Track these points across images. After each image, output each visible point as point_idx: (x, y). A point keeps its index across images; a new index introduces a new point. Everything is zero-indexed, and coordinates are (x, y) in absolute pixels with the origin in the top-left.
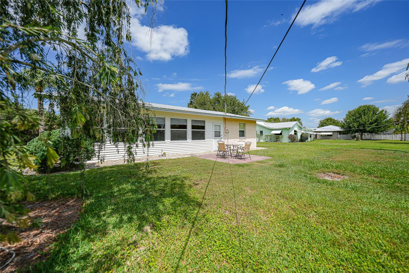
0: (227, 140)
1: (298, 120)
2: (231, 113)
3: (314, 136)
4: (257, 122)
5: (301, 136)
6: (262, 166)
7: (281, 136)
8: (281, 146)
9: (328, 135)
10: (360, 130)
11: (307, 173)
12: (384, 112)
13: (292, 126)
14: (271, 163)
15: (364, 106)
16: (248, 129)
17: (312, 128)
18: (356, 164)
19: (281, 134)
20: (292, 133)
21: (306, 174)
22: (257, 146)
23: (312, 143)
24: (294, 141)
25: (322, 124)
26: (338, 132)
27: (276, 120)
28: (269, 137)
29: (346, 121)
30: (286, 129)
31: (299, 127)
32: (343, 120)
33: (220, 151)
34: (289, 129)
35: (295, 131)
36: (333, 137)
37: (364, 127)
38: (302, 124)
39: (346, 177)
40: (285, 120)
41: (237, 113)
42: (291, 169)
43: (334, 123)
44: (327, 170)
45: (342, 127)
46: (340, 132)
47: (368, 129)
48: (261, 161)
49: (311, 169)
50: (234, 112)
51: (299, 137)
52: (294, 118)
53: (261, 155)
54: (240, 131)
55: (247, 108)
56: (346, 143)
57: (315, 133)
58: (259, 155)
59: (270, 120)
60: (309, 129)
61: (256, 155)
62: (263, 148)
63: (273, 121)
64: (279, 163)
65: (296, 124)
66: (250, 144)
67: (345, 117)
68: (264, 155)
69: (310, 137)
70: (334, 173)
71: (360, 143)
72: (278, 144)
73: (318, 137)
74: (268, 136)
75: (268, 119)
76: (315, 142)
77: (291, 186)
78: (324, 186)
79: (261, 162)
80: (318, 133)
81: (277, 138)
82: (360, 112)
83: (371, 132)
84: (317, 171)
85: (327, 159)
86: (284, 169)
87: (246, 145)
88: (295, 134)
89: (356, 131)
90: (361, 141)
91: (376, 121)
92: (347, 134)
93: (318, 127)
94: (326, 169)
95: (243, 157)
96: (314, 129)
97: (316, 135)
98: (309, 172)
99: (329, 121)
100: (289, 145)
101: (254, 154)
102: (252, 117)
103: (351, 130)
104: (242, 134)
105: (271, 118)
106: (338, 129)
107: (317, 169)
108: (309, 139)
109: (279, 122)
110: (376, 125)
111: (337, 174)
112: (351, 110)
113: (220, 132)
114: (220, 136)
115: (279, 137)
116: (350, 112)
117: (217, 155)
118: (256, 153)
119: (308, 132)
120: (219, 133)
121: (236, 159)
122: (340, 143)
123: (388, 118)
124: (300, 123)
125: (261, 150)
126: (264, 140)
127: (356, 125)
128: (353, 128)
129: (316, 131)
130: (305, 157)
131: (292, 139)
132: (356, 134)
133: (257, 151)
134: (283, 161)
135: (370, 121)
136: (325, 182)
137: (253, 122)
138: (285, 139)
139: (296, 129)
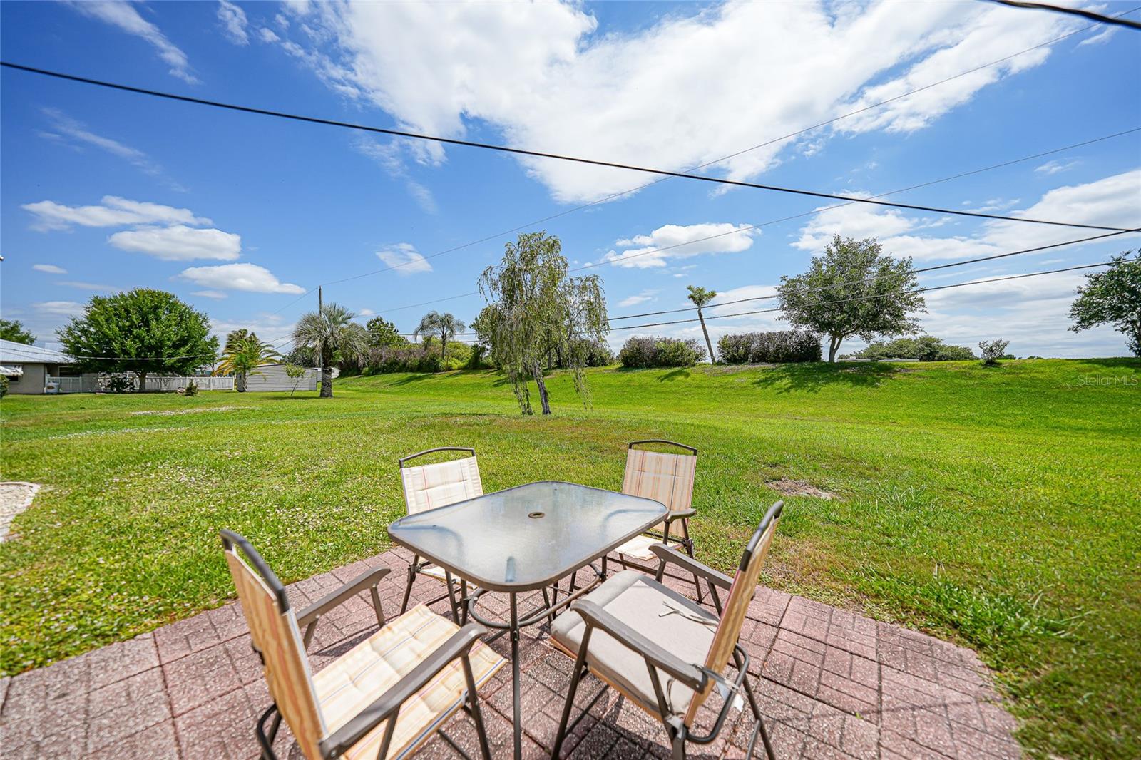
10: (142, 362)
26: (44, 365)
37: (159, 354)
46: (60, 368)
90: (136, 395)
92: (90, 374)
103: (107, 363)
132: (127, 375)
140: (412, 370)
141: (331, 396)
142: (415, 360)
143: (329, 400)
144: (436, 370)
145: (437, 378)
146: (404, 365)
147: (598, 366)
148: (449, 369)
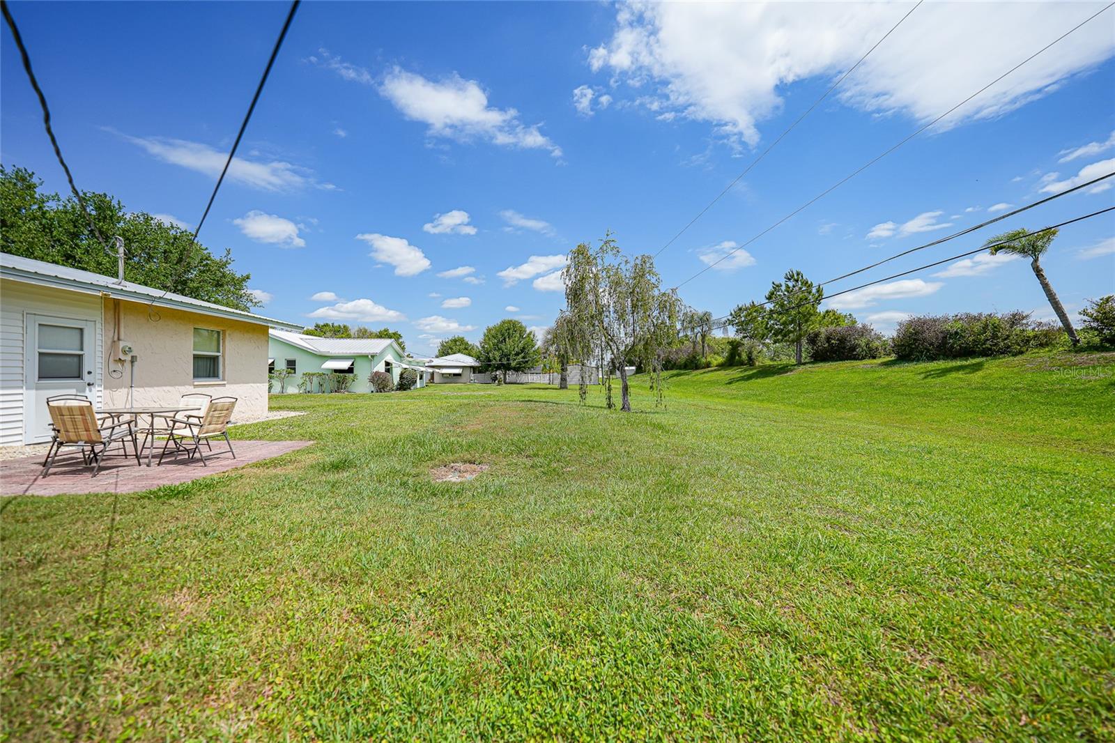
0: (124, 391)
1: (396, 336)
2: (165, 288)
3: (429, 377)
4: (271, 331)
5: (401, 375)
6: (276, 476)
7: (351, 375)
8: (351, 403)
9: (455, 375)
10: (503, 365)
11: (409, 475)
12: (532, 336)
13: (378, 352)
14: (309, 460)
15: (510, 322)
16: (233, 352)
17: (425, 356)
18: (500, 434)
19: (350, 370)
20: (381, 368)
21: (405, 478)
22: (271, 409)
23: (423, 392)
24: (383, 388)
25: (445, 351)
26: (471, 367)
27: (339, 332)
28: (315, 380)
29: (483, 347)
30: (365, 357)
31: (396, 355)
32: (479, 345)
33: (61, 444)
34: (373, 357)
35: (387, 364)
36: (463, 379)
37: (508, 360)
38: (403, 349)
39: (486, 467)
40: (364, 334)
41: (195, 293)
42: (367, 471)
43: (466, 349)
44: (451, 458)
45: (478, 358)
46: (474, 369)
47: (513, 364)
48: (272, 461)
49: (420, 459)
50: (181, 286)
51: (396, 379)
52: (386, 330)
53: (280, 439)
54: (196, 357)
55: (239, 283)
56: (484, 390)
57: (431, 370)
58: (270, 440)
59: (322, 330)
60: (419, 360)
61: (261, 438)
62: (293, 414)
63: (328, 334)
64: (334, 458)
65: (390, 345)
66: (233, 404)
67: (481, 337)
68: (291, 437)
69: (421, 378)
70: (465, 462)
71: (504, 390)
72: (343, 398)
73: (437, 379)
74: (313, 375)
75: (317, 326)
76: (429, 390)
77: (362, 530)
78: (443, 502)
79: (274, 463)
80: (437, 370)
81: (339, 382)
82: (504, 331)
83: (517, 369)
84: (430, 464)
85: (451, 428)
86: (345, 474)
87: (213, 407)
88: (388, 371)
89: (498, 368)
90: (504, 385)
91: (523, 350)
92: (485, 372)
93: (437, 357)
94: (448, 454)
95: (197, 455)
96: (428, 360)
97: (432, 374)
98: (414, 472)
99: (458, 343)
100: (370, 398)
101: (252, 438)
102: (255, 313)
103: (490, 365)
104: (207, 367)
105: (326, 325)
106: (470, 361)
107: (431, 459)
108: (418, 384)
109: (349, 337)
110: (524, 358)
111: (470, 462)
112: (491, 326)
113: (80, 357)
114: (79, 376)
115: (344, 379)
116: (489, 330)
117: (44, 464)
118: (259, 432)
119: (416, 368)
120: (76, 359)
121: (162, 468)
122: (474, 391)
123: (536, 347)
124: (400, 345)
125: (284, 422)
126: (299, 386)
127: (497, 354)
128: (494, 362)
129: (433, 364)
130: (406, 430)
131: (380, 383)
132: (498, 373)
133: (266, 426)
134: (350, 449)
135: (516, 349)
136: (447, 491)
137: (259, 330)
138: (361, 384)
139: (389, 357)
140: (680, 368)
141: (567, 388)
142: (683, 358)
143: (564, 391)
144: (697, 367)
145: (696, 375)
146: (675, 363)
147: (863, 358)
148: (708, 365)
